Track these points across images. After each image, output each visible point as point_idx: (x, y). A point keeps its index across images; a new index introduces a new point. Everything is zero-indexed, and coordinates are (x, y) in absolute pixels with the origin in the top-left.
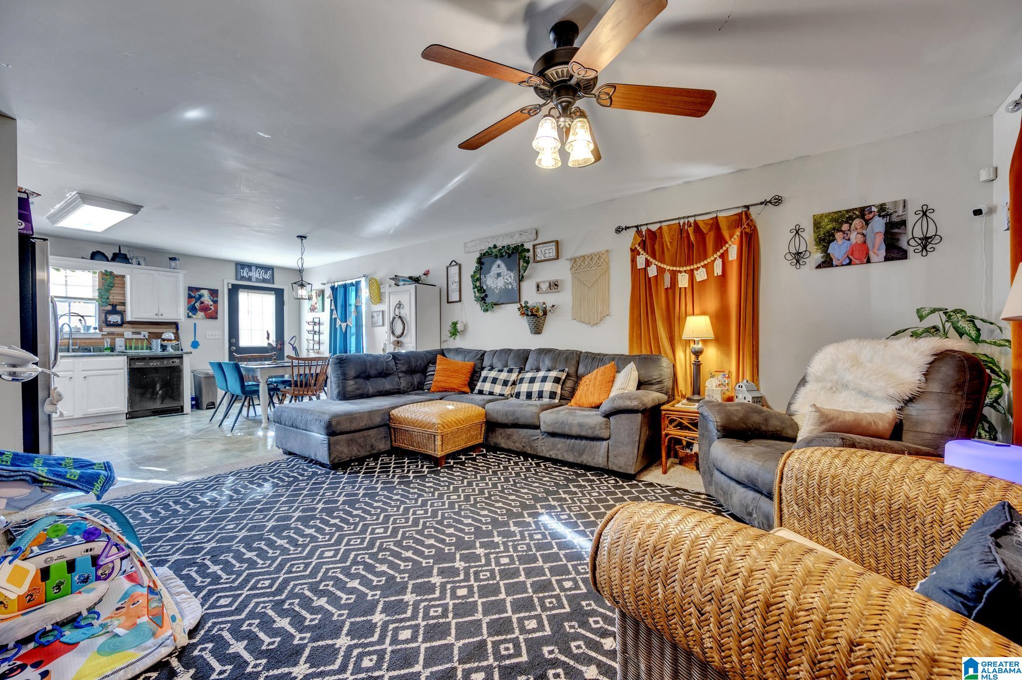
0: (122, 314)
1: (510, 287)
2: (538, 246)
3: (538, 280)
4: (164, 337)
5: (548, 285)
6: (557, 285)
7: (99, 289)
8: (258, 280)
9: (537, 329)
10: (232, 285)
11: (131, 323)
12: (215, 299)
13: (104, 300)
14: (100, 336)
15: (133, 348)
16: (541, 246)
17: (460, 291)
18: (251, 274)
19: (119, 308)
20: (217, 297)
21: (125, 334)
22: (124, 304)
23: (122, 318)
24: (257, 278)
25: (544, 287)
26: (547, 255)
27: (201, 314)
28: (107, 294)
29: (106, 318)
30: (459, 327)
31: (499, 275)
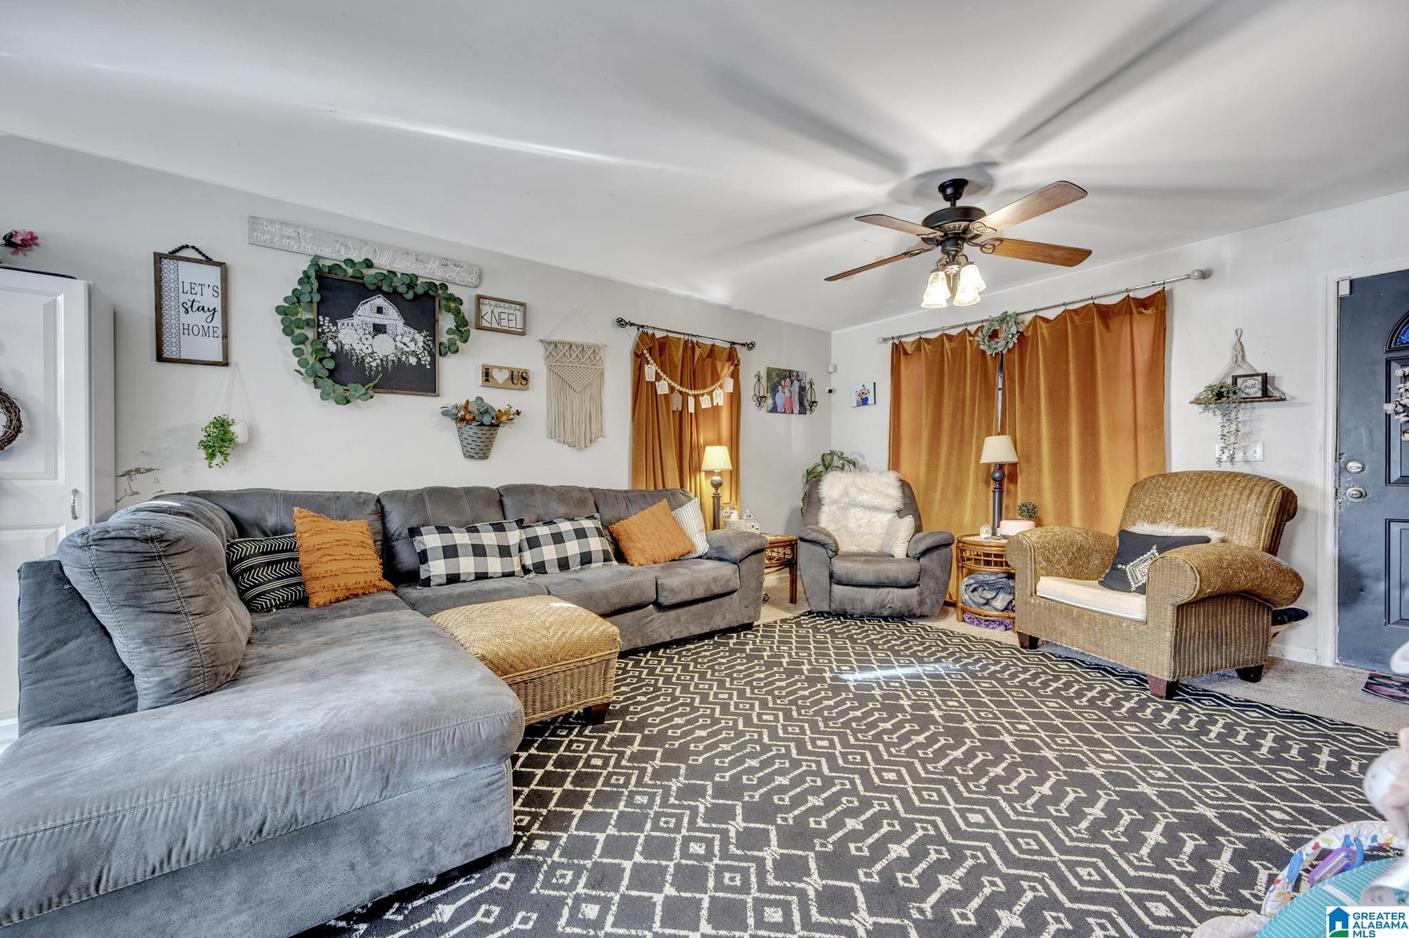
1: (413, 361)
2: (486, 301)
3: (490, 362)
5: (507, 375)
6: (525, 379)
9: (481, 452)
16: (493, 303)
17: (225, 336)
25: (500, 377)
26: (504, 323)
30: (238, 431)
31: (379, 329)
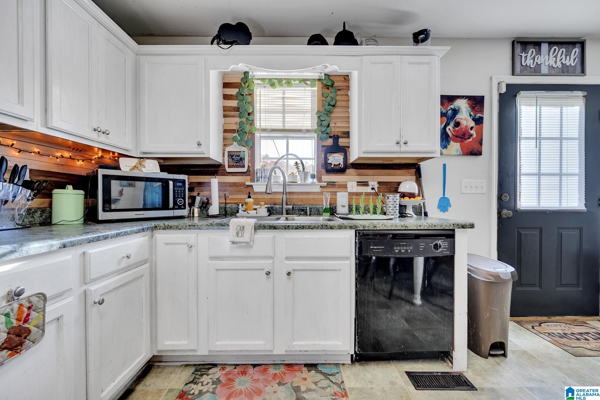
0: (344, 150)
4: (402, 189)
7: (318, 112)
8: (553, 71)
10: (508, 85)
11: (357, 166)
12: (479, 115)
13: (324, 129)
14: (318, 189)
15: (362, 210)
18: (540, 59)
19: (342, 142)
20: (482, 111)
21: (349, 184)
22: (347, 134)
23: (346, 159)
24: (551, 67)
27: (455, 147)
28: (327, 118)
29: (326, 159)
